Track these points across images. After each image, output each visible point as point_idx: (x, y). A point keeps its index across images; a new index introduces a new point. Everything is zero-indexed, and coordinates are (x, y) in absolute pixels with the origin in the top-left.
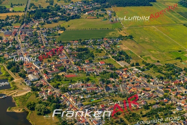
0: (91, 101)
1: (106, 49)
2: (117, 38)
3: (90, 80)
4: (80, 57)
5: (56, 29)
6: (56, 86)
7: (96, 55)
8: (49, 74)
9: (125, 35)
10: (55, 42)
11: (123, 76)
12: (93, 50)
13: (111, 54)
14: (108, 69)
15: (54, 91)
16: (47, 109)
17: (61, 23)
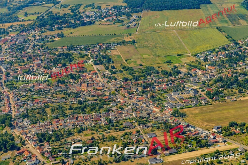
1: (92, 53)
2: (116, 43)
7: (76, 60)
8: (10, 76)
9: (129, 40)
10: (41, 49)
11: (86, 78)
14: (76, 71)
17: (66, 30)
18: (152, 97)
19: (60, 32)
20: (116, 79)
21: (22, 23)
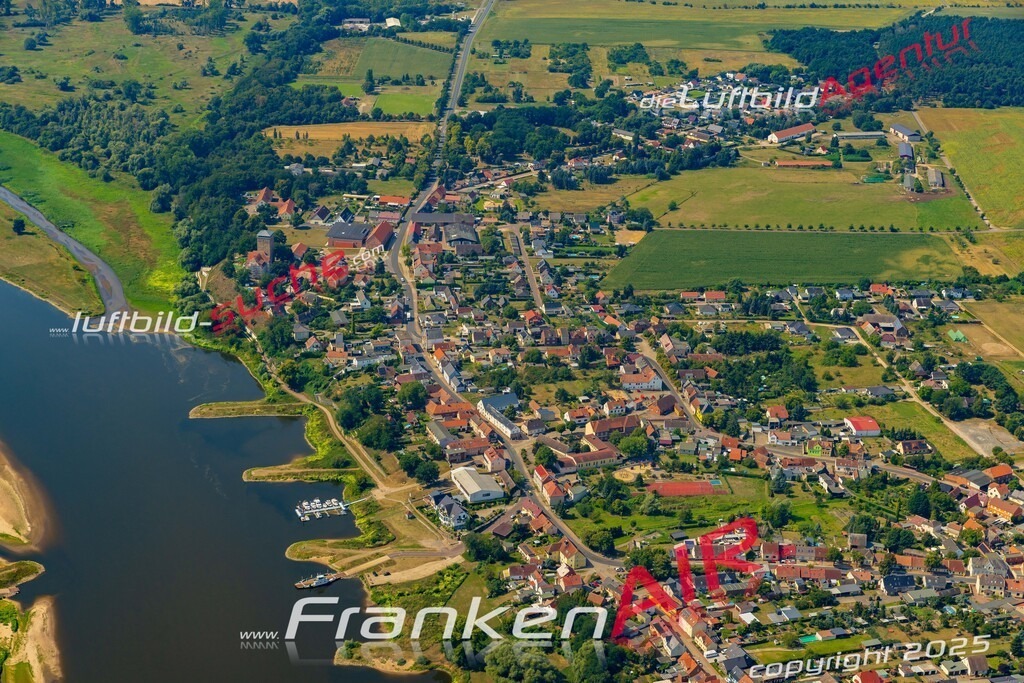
0: (802, 646)
1: (884, 344)
2: (947, 285)
3: (796, 519)
4: (735, 384)
5: (604, 223)
6: (601, 543)
7: (830, 379)
8: (562, 470)
9: (995, 272)
10: (600, 295)
11: (987, 512)
12: (810, 349)
13: (913, 377)
14: (895, 460)
15: (590, 572)
16: (552, 668)
17: (633, 188)
21: (388, 130)
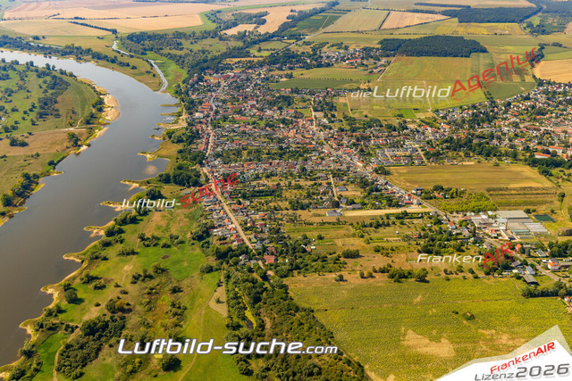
2: (348, 90)
5: (281, 77)
7: (296, 104)
18: (362, 150)
19: (289, 72)
20: (331, 129)
21: (252, 59)
